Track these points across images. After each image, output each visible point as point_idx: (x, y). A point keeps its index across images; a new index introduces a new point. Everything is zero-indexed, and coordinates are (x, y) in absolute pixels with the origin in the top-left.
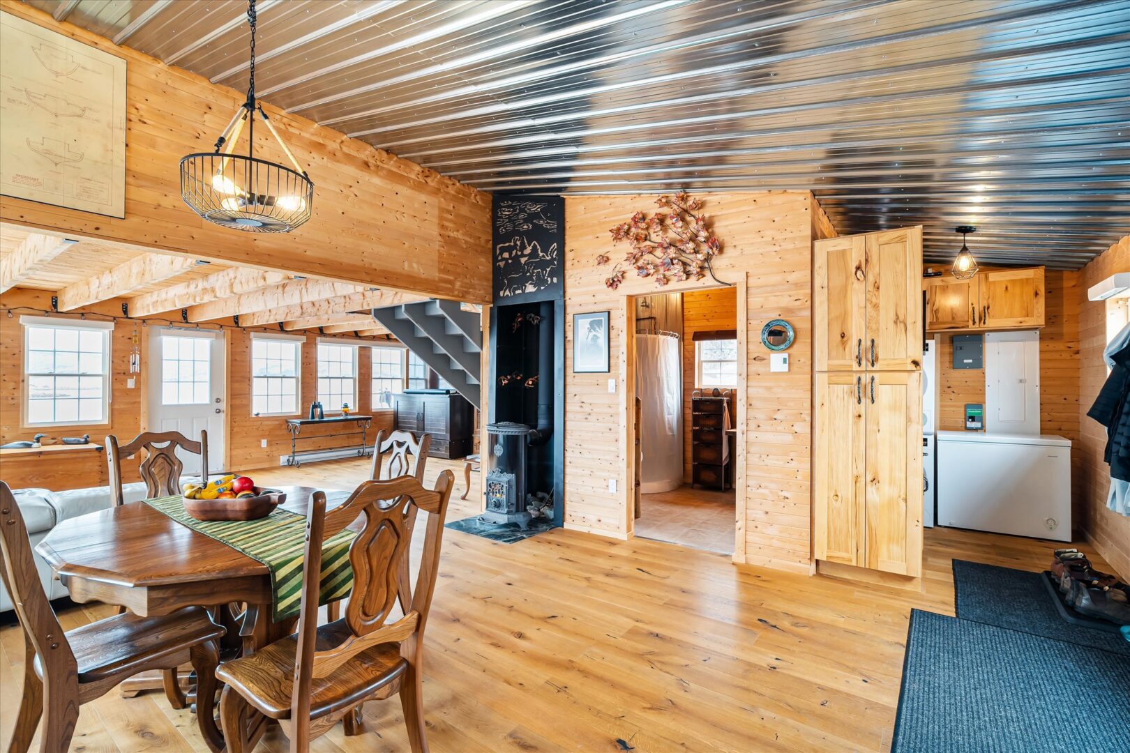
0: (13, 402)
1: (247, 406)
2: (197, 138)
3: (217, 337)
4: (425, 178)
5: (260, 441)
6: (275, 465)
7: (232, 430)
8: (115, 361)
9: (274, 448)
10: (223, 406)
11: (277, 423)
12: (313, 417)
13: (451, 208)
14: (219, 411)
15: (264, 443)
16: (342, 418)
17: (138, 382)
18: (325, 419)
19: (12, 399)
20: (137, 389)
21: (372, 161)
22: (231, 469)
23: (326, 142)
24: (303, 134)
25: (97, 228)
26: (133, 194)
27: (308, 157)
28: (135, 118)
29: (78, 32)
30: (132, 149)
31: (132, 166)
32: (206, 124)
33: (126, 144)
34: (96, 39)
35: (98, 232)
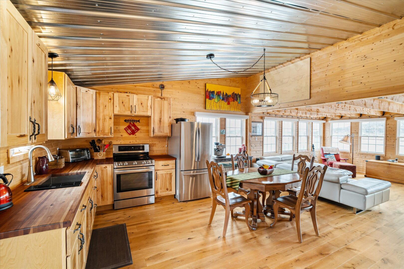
0: (393, 146)
2: (328, 66)
19: (393, 145)
23: (383, 32)
24: (368, 38)
25: (305, 103)
26: (312, 91)
27: (372, 46)
28: (312, 71)
29: (302, 58)
30: (312, 80)
31: (312, 84)
32: (330, 60)
33: (310, 79)
34: (305, 57)
35: (306, 104)
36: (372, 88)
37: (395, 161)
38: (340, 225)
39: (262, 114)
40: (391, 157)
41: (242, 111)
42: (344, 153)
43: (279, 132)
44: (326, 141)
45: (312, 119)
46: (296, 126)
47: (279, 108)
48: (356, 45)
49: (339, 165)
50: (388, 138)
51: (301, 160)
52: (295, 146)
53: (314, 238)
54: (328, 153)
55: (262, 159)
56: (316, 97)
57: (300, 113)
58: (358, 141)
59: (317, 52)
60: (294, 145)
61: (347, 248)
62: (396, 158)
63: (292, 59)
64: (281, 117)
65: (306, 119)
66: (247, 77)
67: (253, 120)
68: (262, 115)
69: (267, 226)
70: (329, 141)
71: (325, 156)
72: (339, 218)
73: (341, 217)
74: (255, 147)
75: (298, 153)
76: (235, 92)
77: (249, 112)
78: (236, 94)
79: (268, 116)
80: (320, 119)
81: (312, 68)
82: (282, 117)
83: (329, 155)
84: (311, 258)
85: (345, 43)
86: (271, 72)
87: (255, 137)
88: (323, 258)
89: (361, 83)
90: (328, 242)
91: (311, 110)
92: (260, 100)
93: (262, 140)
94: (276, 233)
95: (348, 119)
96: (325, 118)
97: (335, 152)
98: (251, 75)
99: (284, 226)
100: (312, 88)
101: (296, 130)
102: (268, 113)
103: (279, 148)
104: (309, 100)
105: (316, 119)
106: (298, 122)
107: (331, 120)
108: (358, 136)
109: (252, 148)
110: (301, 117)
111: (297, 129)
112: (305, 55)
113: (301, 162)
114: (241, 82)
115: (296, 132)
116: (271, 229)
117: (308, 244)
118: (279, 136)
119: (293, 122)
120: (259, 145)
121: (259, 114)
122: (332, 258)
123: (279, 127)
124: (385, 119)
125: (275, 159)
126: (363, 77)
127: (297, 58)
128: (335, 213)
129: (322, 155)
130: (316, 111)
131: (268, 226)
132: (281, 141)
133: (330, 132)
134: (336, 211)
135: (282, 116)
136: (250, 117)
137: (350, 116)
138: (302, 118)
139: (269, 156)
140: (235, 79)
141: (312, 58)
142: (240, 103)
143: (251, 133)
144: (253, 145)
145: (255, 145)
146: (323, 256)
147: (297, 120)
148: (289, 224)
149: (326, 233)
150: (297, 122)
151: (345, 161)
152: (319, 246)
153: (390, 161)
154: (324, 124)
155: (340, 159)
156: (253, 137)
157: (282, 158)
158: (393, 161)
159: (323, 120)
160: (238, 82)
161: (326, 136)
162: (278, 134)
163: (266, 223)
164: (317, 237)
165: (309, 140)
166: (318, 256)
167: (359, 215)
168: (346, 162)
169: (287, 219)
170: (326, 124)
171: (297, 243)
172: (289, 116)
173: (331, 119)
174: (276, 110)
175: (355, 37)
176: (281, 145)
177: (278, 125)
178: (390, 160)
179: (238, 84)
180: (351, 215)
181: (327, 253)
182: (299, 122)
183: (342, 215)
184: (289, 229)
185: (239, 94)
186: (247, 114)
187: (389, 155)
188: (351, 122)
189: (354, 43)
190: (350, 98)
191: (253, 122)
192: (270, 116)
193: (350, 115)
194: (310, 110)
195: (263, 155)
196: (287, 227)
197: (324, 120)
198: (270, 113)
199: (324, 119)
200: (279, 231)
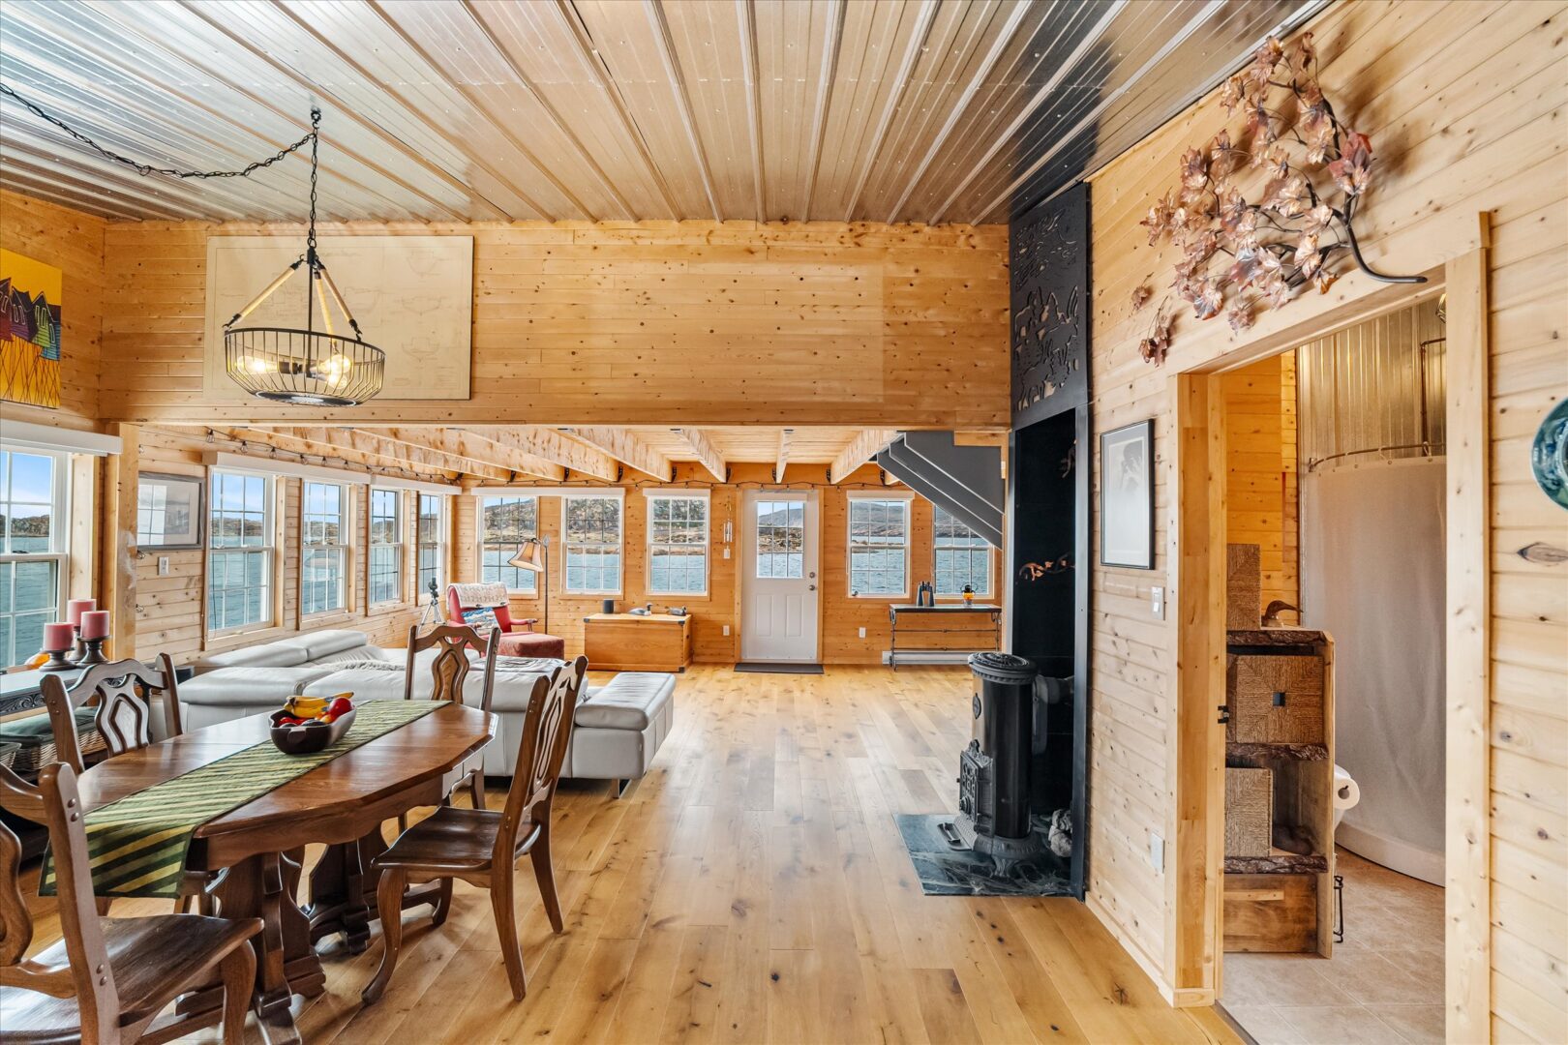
0: (639, 570)
1: (842, 584)
2: (536, 291)
3: (809, 499)
4: (857, 240)
5: (858, 629)
6: (875, 661)
7: (825, 612)
8: (714, 530)
9: (875, 640)
10: (815, 582)
11: (879, 607)
12: (921, 604)
13: (911, 274)
14: (813, 588)
15: (862, 632)
16: (962, 607)
17: (732, 553)
18: (936, 607)
19: (639, 567)
20: (733, 559)
21: (757, 244)
22: (823, 659)
23: (687, 241)
24: (655, 242)
25: (450, 414)
26: (479, 372)
27: (662, 270)
28: (481, 293)
29: (440, 227)
30: (478, 326)
31: (478, 344)
32: (545, 272)
33: (473, 323)
34: (452, 226)
35: (451, 418)
36: (664, 398)
37: (646, 613)
38: (600, 855)
39: (204, 438)
40: (637, 602)
41: (69, 406)
42: (521, 602)
43: (288, 527)
44: (461, 561)
45: (417, 477)
46: (359, 502)
47: (325, 418)
48: (624, 251)
49: (517, 646)
50: (628, 547)
51: (447, 649)
52: (356, 586)
53: (554, 946)
54: (474, 606)
55: (203, 668)
56: (493, 395)
57: (387, 450)
58: (558, 558)
59: (500, 228)
60: (349, 586)
61: (654, 926)
62: (649, 604)
63: (397, 216)
64: (299, 459)
65: (398, 477)
66: (108, 217)
67: (144, 465)
68: (201, 443)
69: (345, 1008)
70: (470, 560)
71: (465, 618)
72: (585, 833)
73: (589, 825)
74: (156, 612)
75: (366, 615)
76: (12, 283)
77: (124, 420)
78: (26, 295)
79: (233, 448)
80: (442, 480)
81: (479, 278)
82: (302, 463)
83: (477, 612)
84: (585, 1037)
85: (591, 232)
86: (238, 242)
87: (157, 555)
88: (614, 1007)
89: (636, 375)
90: (600, 938)
91: (442, 443)
92: (288, 364)
93: (198, 571)
94: (403, 1016)
95: (532, 486)
96: (460, 476)
97: (495, 598)
98: (143, 217)
99: (422, 963)
100: (478, 358)
101: (359, 519)
102: (233, 437)
103: (287, 601)
104: (463, 405)
105: (430, 479)
106: (367, 485)
107: (479, 486)
108: (557, 544)
109: (139, 616)
110: (378, 466)
111: (363, 514)
112: (454, 221)
113: (448, 657)
114: (64, 232)
115: (359, 528)
116: (372, 1016)
117: (548, 987)
118: (287, 548)
119: (348, 486)
120: (185, 597)
121: (183, 432)
122: (639, 988)
123: (288, 506)
124: (623, 490)
125: (278, 659)
126: (639, 358)
127: (417, 217)
128: (568, 821)
129: (454, 614)
130: (455, 447)
131: (353, 1004)
132: (295, 570)
133: (475, 530)
134: (566, 809)
135: (302, 457)
136: (125, 448)
137: (542, 476)
138: (383, 470)
139: (237, 647)
140: (20, 206)
141: (481, 241)
142: (52, 354)
143: (130, 535)
144: (143, 599)
145: (154, 601)
146: (612, 999)
147: (366, 478)
148: (437, 939)
149: (578, 908)
150: (365, 487)
151: (527, 626)
152: (583, 968)
153: (634, 613)
154: (455, 498)
155: (511, 624)
156: (148, 559)
157: (311, 646)
158: (642, 613)
159: (452, 482)
160: (39, 228)
161: (460, 545)
162: (281, 540)
163: (336, 997)
164: (561, 940)
165: (406, 559)
166: (599, 1011)
167: (627, 797)
168: (530, 629)
169: (422, 926)
170: (461, 500)
171: (511, 1006)
172: (332, 457)
173: (479, 482)
174: (289, 428)
175: (620, 223)
176: (295, 591)
177: (282, 496)
178: (636, 610)
179: (35, 239)
180: (608, 806)
181: (615, 981)
182: (372, 487)
183: (589, 818)
184: (450, 965)
185: (54, 298)
186: (106, 425)
187: (632, 597)
188: (540, 497)
189: (617, 242)
190: (607, 419)
191: (143, 473)
192: (244, 453)
193: (544, 474)
194: (439, 444)
195: (202, 649)
196: (439, 958)
197: (457, 485)
198: (242, 438)
199: (455, 480)
200: (415, 997)
